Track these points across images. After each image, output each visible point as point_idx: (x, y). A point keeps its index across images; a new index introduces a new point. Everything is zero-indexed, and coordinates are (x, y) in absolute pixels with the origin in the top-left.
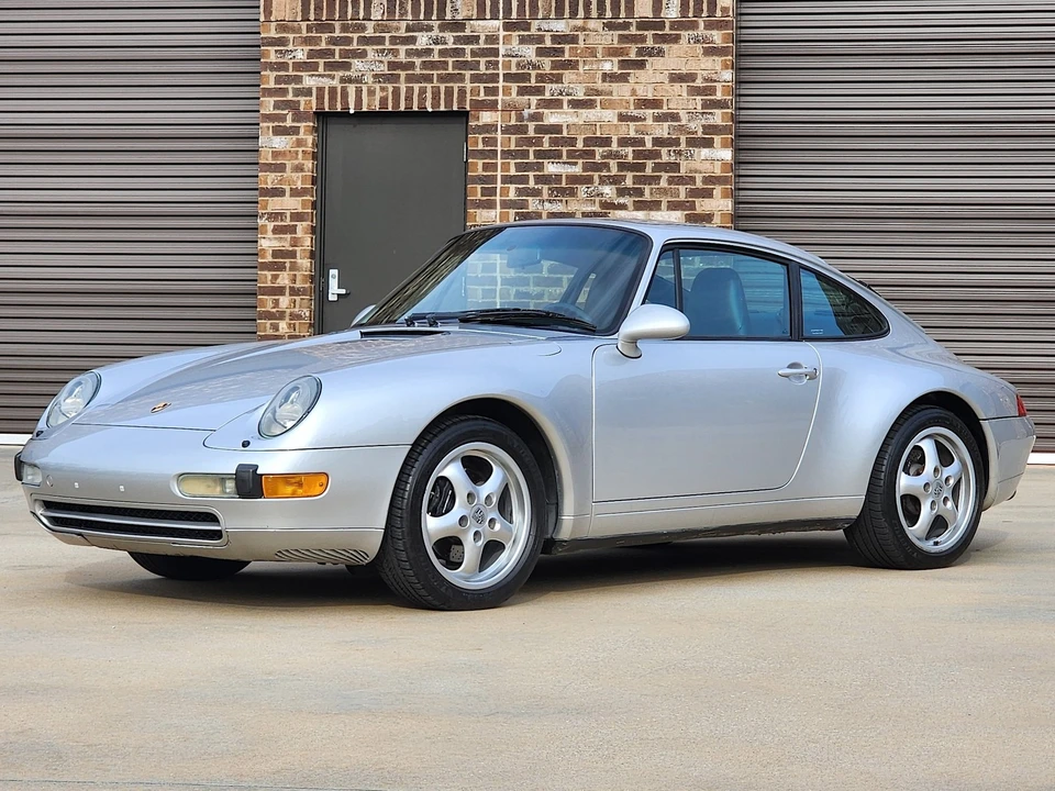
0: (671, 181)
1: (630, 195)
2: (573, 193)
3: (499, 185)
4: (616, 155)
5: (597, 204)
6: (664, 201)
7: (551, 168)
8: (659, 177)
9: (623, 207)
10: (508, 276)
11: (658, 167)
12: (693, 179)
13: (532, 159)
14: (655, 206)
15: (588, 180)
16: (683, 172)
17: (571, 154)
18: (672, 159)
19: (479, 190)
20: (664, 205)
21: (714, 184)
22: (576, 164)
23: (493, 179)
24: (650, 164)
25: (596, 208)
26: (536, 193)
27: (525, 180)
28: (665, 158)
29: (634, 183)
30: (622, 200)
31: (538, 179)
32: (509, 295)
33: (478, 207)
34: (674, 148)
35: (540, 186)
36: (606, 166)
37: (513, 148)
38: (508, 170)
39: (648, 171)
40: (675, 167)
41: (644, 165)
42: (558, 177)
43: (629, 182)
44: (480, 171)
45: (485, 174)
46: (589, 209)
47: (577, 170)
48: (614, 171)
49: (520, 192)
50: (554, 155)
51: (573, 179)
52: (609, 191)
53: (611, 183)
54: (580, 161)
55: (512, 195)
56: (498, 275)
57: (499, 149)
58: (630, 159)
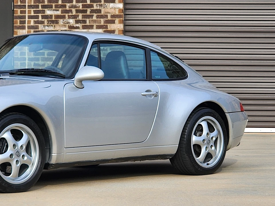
0: (98, 17)
1: (81, 23)
2: (57, 22)
3: (27, 19)
4: (75, 7)
5: (67, 27)
6: (95, 25)
7: (48, 12)
8: (93, 15)
9: (78, 28)
10: (30, 57)
11: (92, 11)
12: (107, 16)
13: (40, 8)
14: (91, 27)
15: (63, 17)
16: (102, 13)
17: (56, 6)
18: (98, 8)
19: (19, 22)
20: (95, 27)
21: (115, 18)
22: (58, 10)
23: (24, 17)
24: (89, 10)
25: (67, 28)
26: (42, 23)
27: (37, 17)
28: (95, 8)
29: (82, 18)
30: (77, 25)
31: (43, 17)
32: (31, 65)
33: (18, 29)
34: (98, 4)
35: (43, 20)
36: (71, 11)
37: (32, 4)
38: (31, 13)
39: (88, 13)
40: (99, 11)
41: (87, 10)
42: (51, 16)
43: (80, 18)
44: (19, 14)
45: (21, 15)
46: (64, 29)
47: (59, 13)
48: (74, 13)
49: (35, 22)
50: (49, 7)
51: (57, 17)
52: (72, 21)
53: (73, 18)
54: (60, 9)
55: (32, 24)
56: (27, 57)
57: (27, 4)
58: (81, 8)
